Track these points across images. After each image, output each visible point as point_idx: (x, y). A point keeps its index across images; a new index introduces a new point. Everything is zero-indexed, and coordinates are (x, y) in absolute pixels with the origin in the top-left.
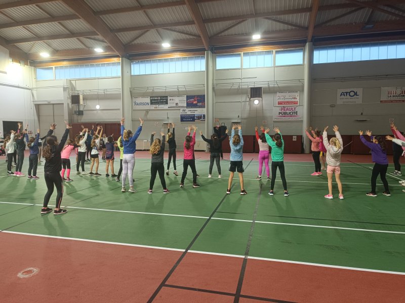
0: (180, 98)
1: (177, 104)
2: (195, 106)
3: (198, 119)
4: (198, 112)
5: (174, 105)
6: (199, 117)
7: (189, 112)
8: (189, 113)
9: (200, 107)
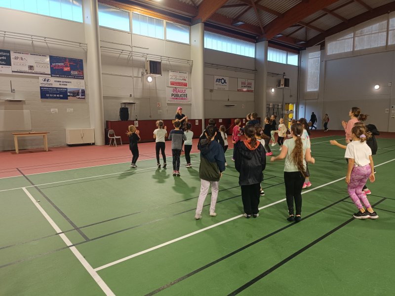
1: (31, 67)
2: (67, 75)
4: (72, 85)
6: (75, 94)
8: (56, 85)
9: (75, 77)
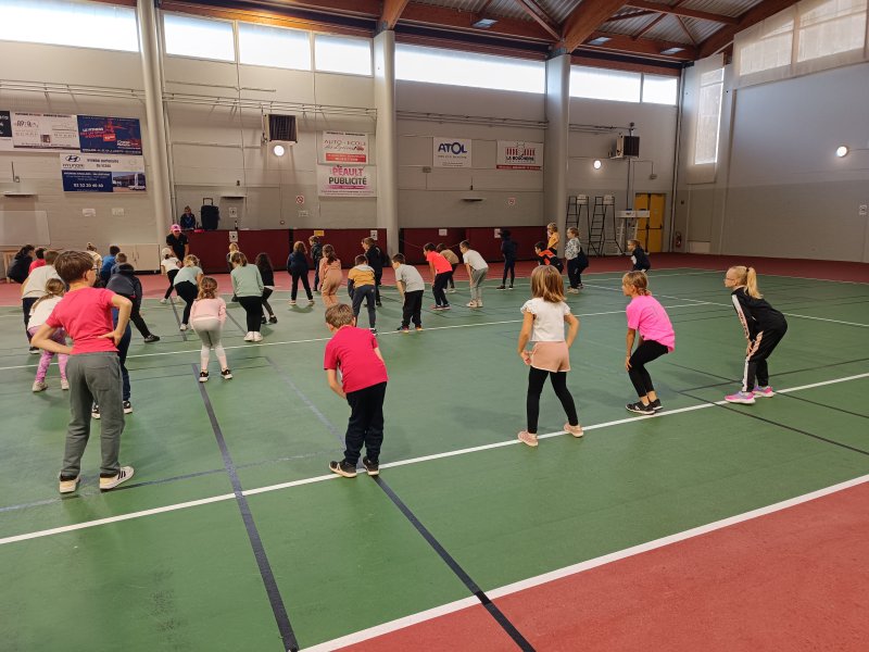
0: (58, 122)
1: (45, 138)
2: (111, 148)
3: (123, 186)
4: (120, 165)
5: (38, 141)
6: (127, 181)
7: (89, 162)
8: (92, 167)
9: (124, 151)
